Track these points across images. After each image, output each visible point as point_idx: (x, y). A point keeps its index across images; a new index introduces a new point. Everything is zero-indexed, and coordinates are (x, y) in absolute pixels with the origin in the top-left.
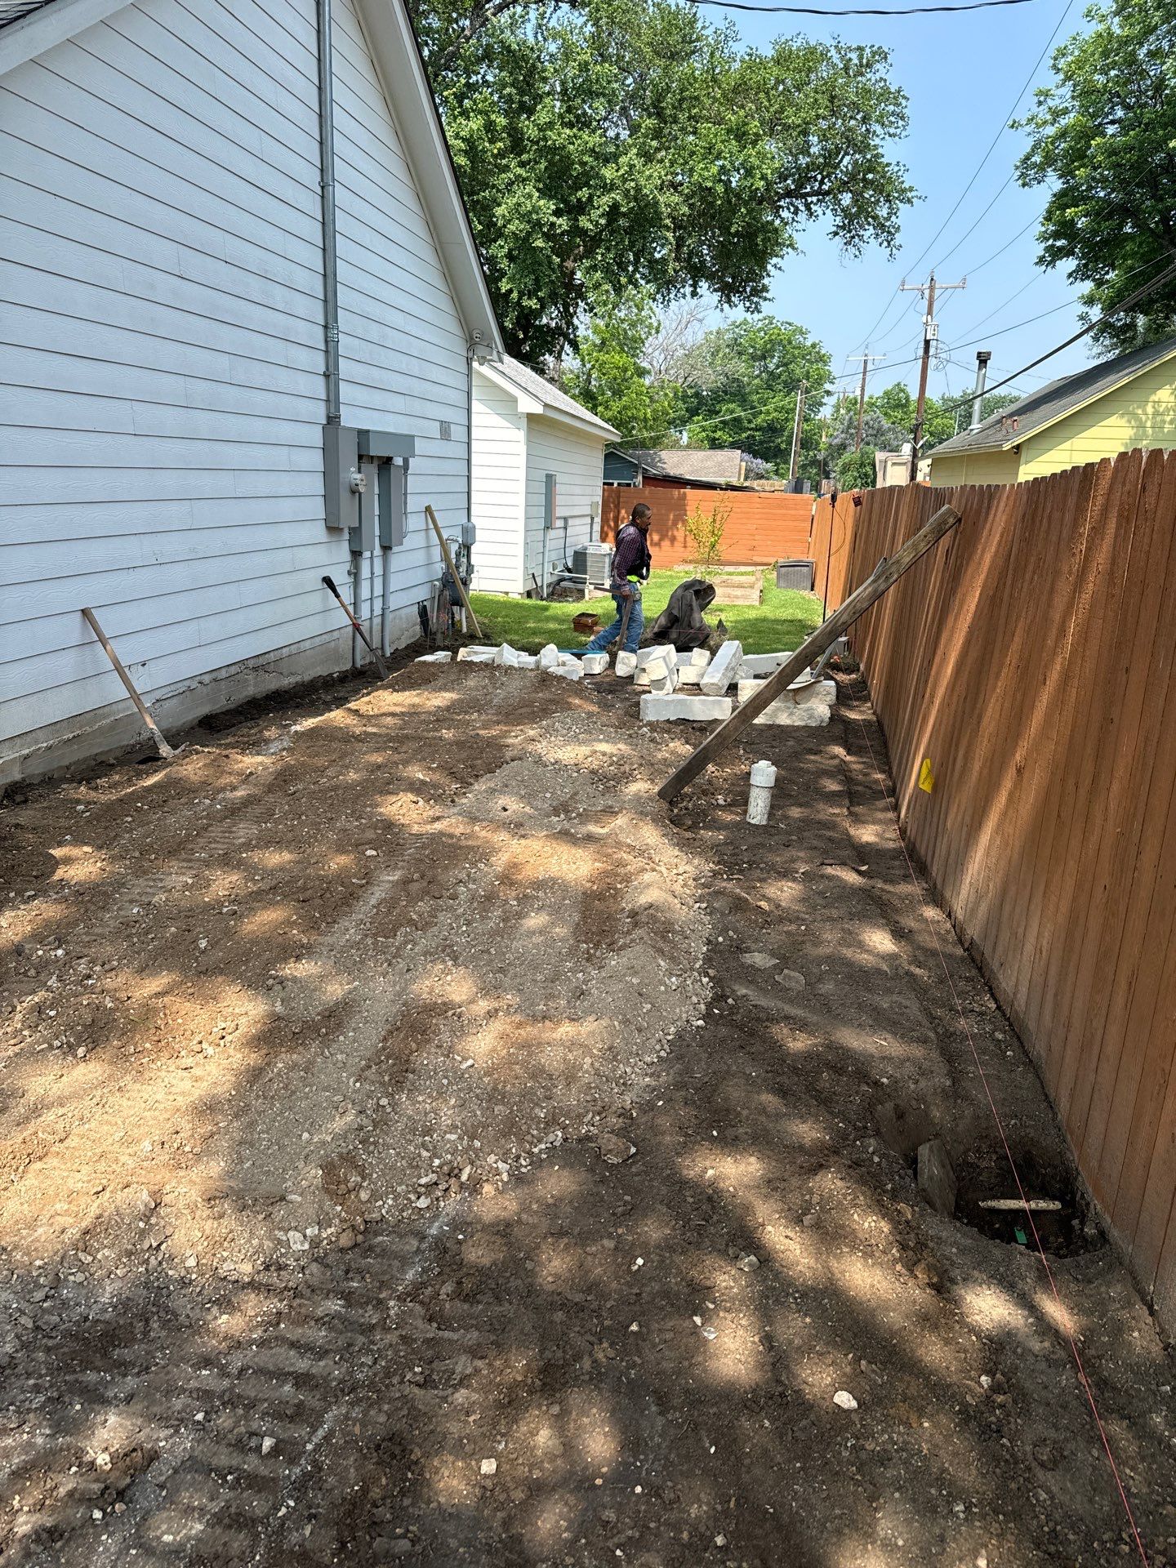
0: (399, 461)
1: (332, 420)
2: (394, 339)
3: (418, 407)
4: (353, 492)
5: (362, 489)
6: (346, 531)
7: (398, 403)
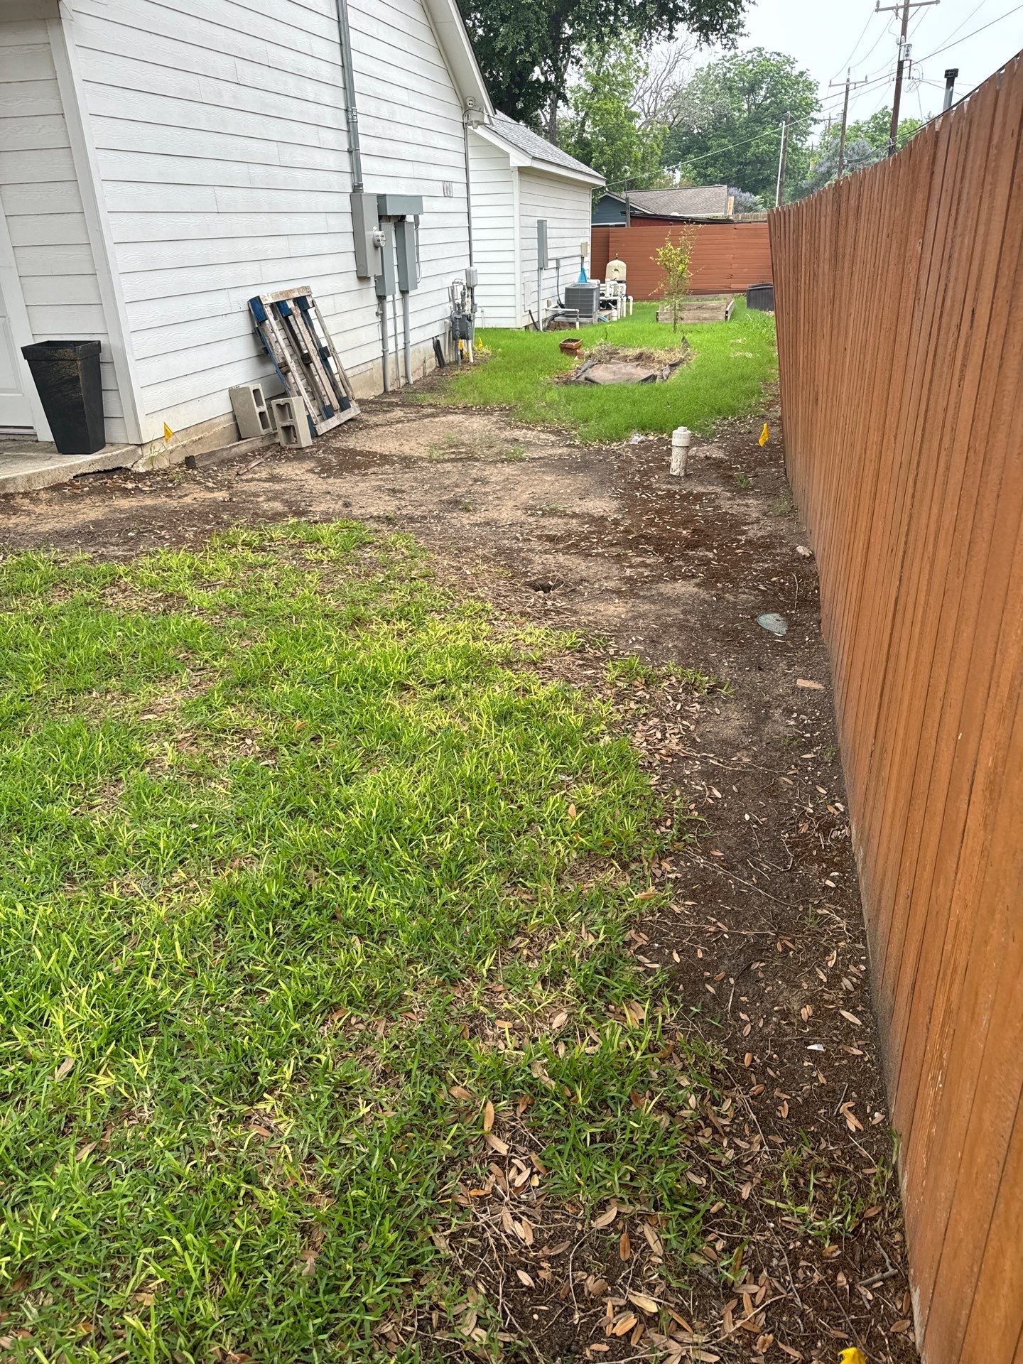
0: (410, 218)
1: (357, 188)
2: (402, 115)
3: (423, 171)
4: (376, 247)
5: (382, 244)
6: (373, 279)
7: (407, 169)
